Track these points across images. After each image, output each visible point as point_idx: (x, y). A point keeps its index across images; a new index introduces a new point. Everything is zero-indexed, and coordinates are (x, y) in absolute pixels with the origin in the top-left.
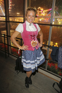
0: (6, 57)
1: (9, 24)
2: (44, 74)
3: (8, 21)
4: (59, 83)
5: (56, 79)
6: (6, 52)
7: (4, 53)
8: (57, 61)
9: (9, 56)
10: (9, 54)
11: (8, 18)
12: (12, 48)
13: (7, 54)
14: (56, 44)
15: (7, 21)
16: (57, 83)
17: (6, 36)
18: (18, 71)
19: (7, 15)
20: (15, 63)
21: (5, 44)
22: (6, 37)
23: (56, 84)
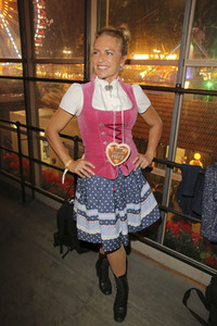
0: (24, 199)
1: (35, 86)
2: (153, 260)
3: (31, 76)
4: (203, 291)
5: (195, 278)
6: (23, 184)
7: (19, 186)
8: (199, 216)
9: (33, 197)
10: (34, 189)
11: (30, 65)
12: (44, 168)
13: (28, 191)
14: (197, 156)
15: (28, 78)
16: (199, 292)
17: (25, 129)
18: (65, 249)
19: (30, 56)
20: (55, 222)
21: (20, 154)
22: (23, 133)
23: (193, 293)
